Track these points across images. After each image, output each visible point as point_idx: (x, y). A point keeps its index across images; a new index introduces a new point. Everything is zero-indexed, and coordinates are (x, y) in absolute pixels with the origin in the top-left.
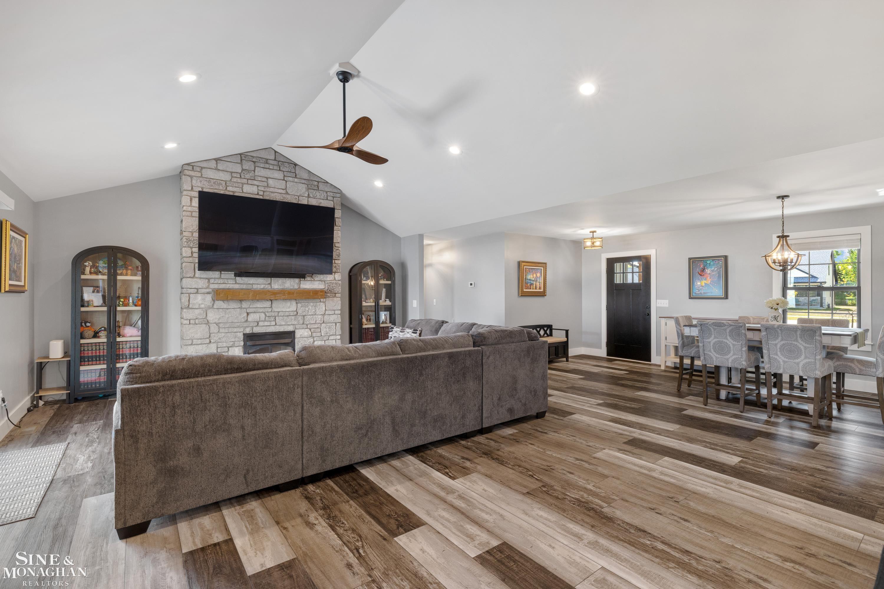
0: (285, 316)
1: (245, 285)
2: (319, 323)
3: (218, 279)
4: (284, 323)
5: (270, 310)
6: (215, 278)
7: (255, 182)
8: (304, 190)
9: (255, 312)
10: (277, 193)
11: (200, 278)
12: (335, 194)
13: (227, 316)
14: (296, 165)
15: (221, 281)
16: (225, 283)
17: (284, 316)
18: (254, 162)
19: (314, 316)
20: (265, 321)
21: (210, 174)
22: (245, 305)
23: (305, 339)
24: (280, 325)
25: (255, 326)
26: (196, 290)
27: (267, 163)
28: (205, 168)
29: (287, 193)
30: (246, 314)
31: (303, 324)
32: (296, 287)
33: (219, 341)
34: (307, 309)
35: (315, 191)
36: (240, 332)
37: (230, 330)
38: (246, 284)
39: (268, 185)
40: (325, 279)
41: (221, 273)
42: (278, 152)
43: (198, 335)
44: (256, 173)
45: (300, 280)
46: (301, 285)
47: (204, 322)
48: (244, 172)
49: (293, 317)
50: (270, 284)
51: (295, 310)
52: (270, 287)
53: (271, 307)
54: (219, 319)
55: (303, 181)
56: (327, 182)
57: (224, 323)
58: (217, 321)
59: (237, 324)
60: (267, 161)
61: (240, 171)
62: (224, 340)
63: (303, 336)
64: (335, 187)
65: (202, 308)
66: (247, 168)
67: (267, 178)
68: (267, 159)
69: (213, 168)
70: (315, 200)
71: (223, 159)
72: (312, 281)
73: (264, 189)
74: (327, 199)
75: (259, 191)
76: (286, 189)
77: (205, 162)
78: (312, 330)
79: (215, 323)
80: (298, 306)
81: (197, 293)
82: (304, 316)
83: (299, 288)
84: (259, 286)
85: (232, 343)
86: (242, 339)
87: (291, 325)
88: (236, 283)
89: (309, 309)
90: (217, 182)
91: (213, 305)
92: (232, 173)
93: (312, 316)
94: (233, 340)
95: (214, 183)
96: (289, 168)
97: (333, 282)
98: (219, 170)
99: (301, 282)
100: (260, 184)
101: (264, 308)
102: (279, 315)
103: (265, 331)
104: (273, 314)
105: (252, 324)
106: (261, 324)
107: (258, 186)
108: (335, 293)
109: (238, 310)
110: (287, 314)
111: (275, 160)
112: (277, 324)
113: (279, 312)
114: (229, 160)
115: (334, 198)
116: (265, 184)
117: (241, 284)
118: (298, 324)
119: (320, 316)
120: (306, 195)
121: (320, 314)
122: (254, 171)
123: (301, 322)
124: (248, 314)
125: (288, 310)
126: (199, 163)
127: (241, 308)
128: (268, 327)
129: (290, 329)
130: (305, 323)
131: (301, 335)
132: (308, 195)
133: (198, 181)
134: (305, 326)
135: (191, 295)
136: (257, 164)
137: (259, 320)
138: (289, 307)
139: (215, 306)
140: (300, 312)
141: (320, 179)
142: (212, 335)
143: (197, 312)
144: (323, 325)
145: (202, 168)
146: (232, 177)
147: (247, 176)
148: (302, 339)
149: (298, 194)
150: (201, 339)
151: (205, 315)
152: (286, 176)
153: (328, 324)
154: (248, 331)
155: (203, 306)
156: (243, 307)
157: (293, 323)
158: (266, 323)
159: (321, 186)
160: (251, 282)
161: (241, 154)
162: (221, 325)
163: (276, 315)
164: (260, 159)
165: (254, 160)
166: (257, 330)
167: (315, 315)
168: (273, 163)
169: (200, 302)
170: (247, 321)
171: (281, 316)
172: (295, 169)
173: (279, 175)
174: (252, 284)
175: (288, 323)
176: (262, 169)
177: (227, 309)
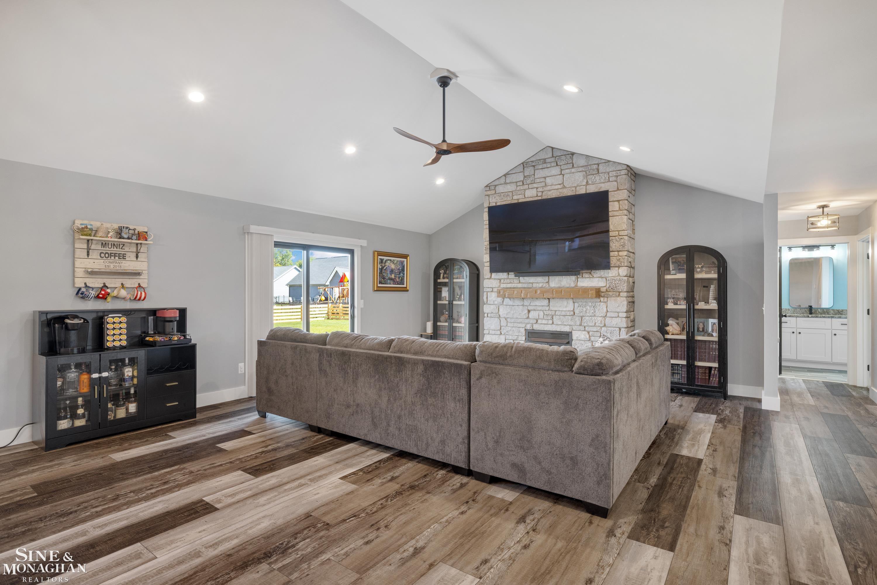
0: (562, 316)
1: (526, 284)
2: (599, 326)
3: (506, 279)
4: (560, 323)
5: (547, 308)
6: (504, 279)
7: (535, 185)
8: (582, 178)
9: (534, 310)
10: (554, 189)
11: (495, 279)
12: (619, 172)
13: (512, 312)
14: (573, 154)
15: (508, 281)
16: (512, 283)
17: (560, 315)
18: (534, 166)
19: (593, 318)
20: (543, 319)
21: (501, 189)
22: (526, 302)
23: (582, 342)
24: (557, 325)
25: (535, 323)
26: (492, 289)
27: (545, 163)
28: (497, 185)
29: (564, 187)
30: (526, 311)
31: (581, 325)
32: (573, 285)
33: (507, 333)
34: (584, 309)
35: (595, 175)
36: (522, 328)
37: (515, 325)
38: (528, 283)
39: (546, 184)
40: (606, 275)
41: (508, 274)
42: (555, 148)
43: (493, 327)
44: (536, 177)
45: (578, 278)
46: (578, 283)
47: (496, 316)
48: (525, 178)
49: (570, 317)
50: (548, 282)
51: (572, 309)
52: (548, 286)
53: (549, 305)
54: (507, 314)
55: (581, 169)
56: (609, 161)
57: (511, 318)
58: (505, 316)
59: (520, 320)
60: (544, 161)
61: (522, 179)
62: (511, 333)
63: (580, 339)
64: (619, 163)
65: (496, 304)
66: (528, 174)
67: (545, 178)
68: (545, 159)
69: (503, 183)
70: (594, 185)
71: (510, 173)
72: (590, 278)
73: (543, 189)
74: (609, 181)
75: (538, 193)
76: (563, 183)
77: (497, 181)
78: (591, 333)
79: (505, 318)
80: (575, 306)
81: (492, 291)
82: (582, 317)
83: (576, 286)
84: (538, 284)
85: (516, 337)
86: (524, 334)
87: (568, 325)
88: (520, 282)
89: (587, 309)
90: (506, 194)
91: (503, 302)
92: (516, 182)
93: (590, 318)
94: (517, 334)
95: (504, 196)
96: (566, 161)
97: (615, 278)
98: (508, 183)
99: (579, 279)
100: (539, 186)
101: (543, 306)
102: (556, 314)
103: (543, 329)
104: (550, 313)
105: (531, 321)
106: (539, 321)
107: (537, 188)
108: (620, 292)
109: (521, 307)
110: (563, 313)
111: (553, 157)
112: (554, 323)
113: (556, 311)
114: (514, 172)
115: (617, 177)
116: (543, 184)
117: (524, 283)
118: (575, 325)
119: (600, 319)
120: (584, 183)
121: (600, 316)
122: (534, 175)
123: (578, 323)
124: (529, 311)
125: (565, 309)
126: (493, 183)
127: (523, 305)
128: (546, 325)
129: (567, 329)
130: (583, 324)
131: (577, 337)
132: (587, 182)
133: (493, 197)
134: (582, 328)
135: (488, 293)
136: (536, 167)
137: (538, 318)
138: (566, 307)
139: (504, 303)
140: (577, 312)
141: (599, 160)
142: (502, 328)
143: (492, 307)
144: (603, 328)
145: (495, 186)
146: (517, 186)
147: (529, 181)
148: (578, 341)
149: (576, 185)
150: (494, 330)
151: (497, 311)
152: (563, 170)
153: (609, 328)
154: (529, 327)
155: (496, 303)
156: (525, 304)
157: (570, 324)
158: (544, 322)
159: (602, 168)
160: (531, 282)
161: (523, 163)
162: (509, 320)
163: (553, 314)
164: (539, 161)
165: (533, 164)
166: (537, 327)
167: (595, 316)
168: (550, 161)
169: (494, 299)
170: (528, 317)
171: (557, 315)
172: (572, 159)
173: (555, 171)
174: (532, 283)
175: (565, 323)
176: (541, 170)
177: (513, 306)
